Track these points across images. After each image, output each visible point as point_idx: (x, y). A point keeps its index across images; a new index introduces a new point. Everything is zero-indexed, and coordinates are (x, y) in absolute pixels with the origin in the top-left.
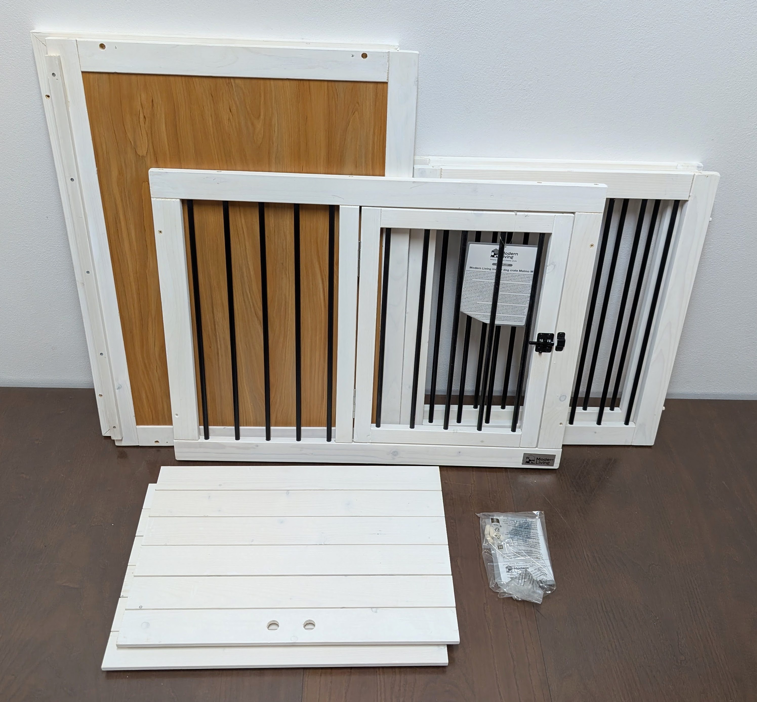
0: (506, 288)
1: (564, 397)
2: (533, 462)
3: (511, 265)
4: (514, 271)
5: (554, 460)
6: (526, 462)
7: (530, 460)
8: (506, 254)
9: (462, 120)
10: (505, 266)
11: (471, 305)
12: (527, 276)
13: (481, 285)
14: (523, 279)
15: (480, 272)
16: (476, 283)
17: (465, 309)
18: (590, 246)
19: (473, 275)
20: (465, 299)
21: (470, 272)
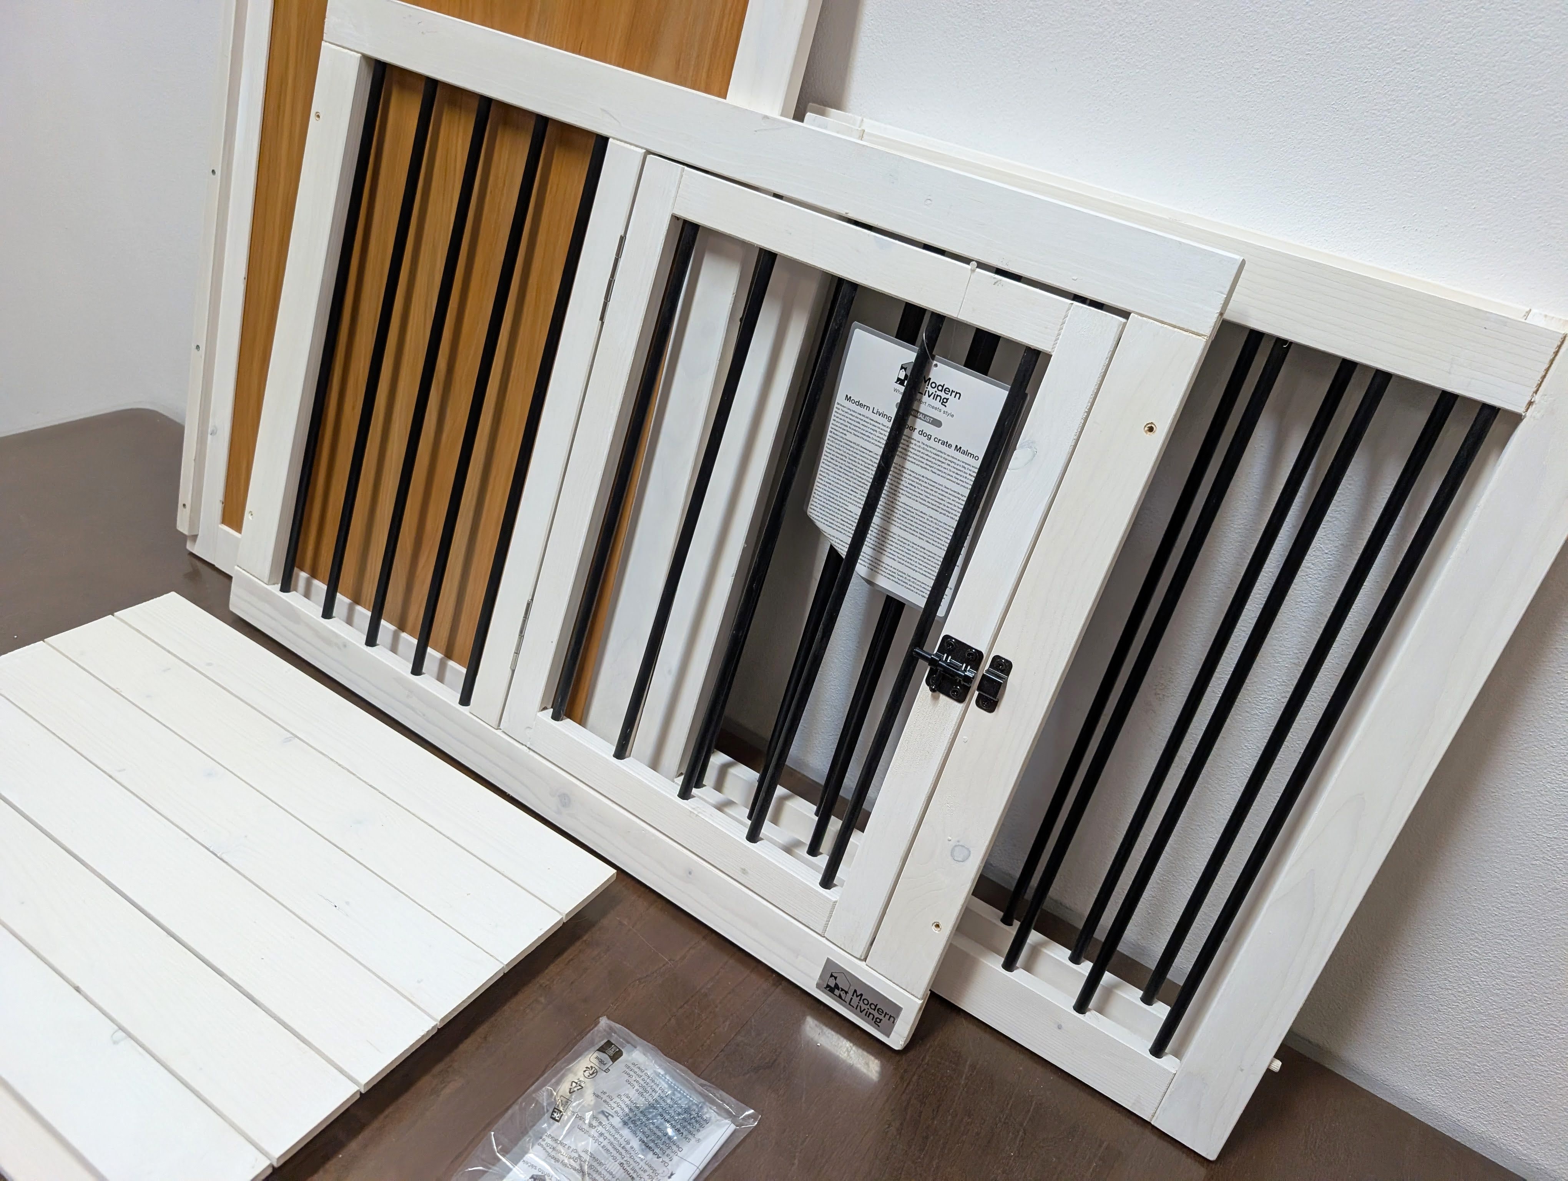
0: (916, 489)
1: (966, 852)
2: (843, 995)
3: (937, 423)
4: (943, 443)
5: (894, 1019)
6: (828, 986)
7: (836, 985)
8: (933, 385)
9: (962, 38)
10: (926, 421)
11: (834, 509)
12: (970, 470)
13: (864, 459)
14: (961, 476)
15: (867, 418)
16: (852, 449)
17: (821, 516)
18: (1146, 429)
19: (850, 421)
20: (824, 485)
21: (843, 411)
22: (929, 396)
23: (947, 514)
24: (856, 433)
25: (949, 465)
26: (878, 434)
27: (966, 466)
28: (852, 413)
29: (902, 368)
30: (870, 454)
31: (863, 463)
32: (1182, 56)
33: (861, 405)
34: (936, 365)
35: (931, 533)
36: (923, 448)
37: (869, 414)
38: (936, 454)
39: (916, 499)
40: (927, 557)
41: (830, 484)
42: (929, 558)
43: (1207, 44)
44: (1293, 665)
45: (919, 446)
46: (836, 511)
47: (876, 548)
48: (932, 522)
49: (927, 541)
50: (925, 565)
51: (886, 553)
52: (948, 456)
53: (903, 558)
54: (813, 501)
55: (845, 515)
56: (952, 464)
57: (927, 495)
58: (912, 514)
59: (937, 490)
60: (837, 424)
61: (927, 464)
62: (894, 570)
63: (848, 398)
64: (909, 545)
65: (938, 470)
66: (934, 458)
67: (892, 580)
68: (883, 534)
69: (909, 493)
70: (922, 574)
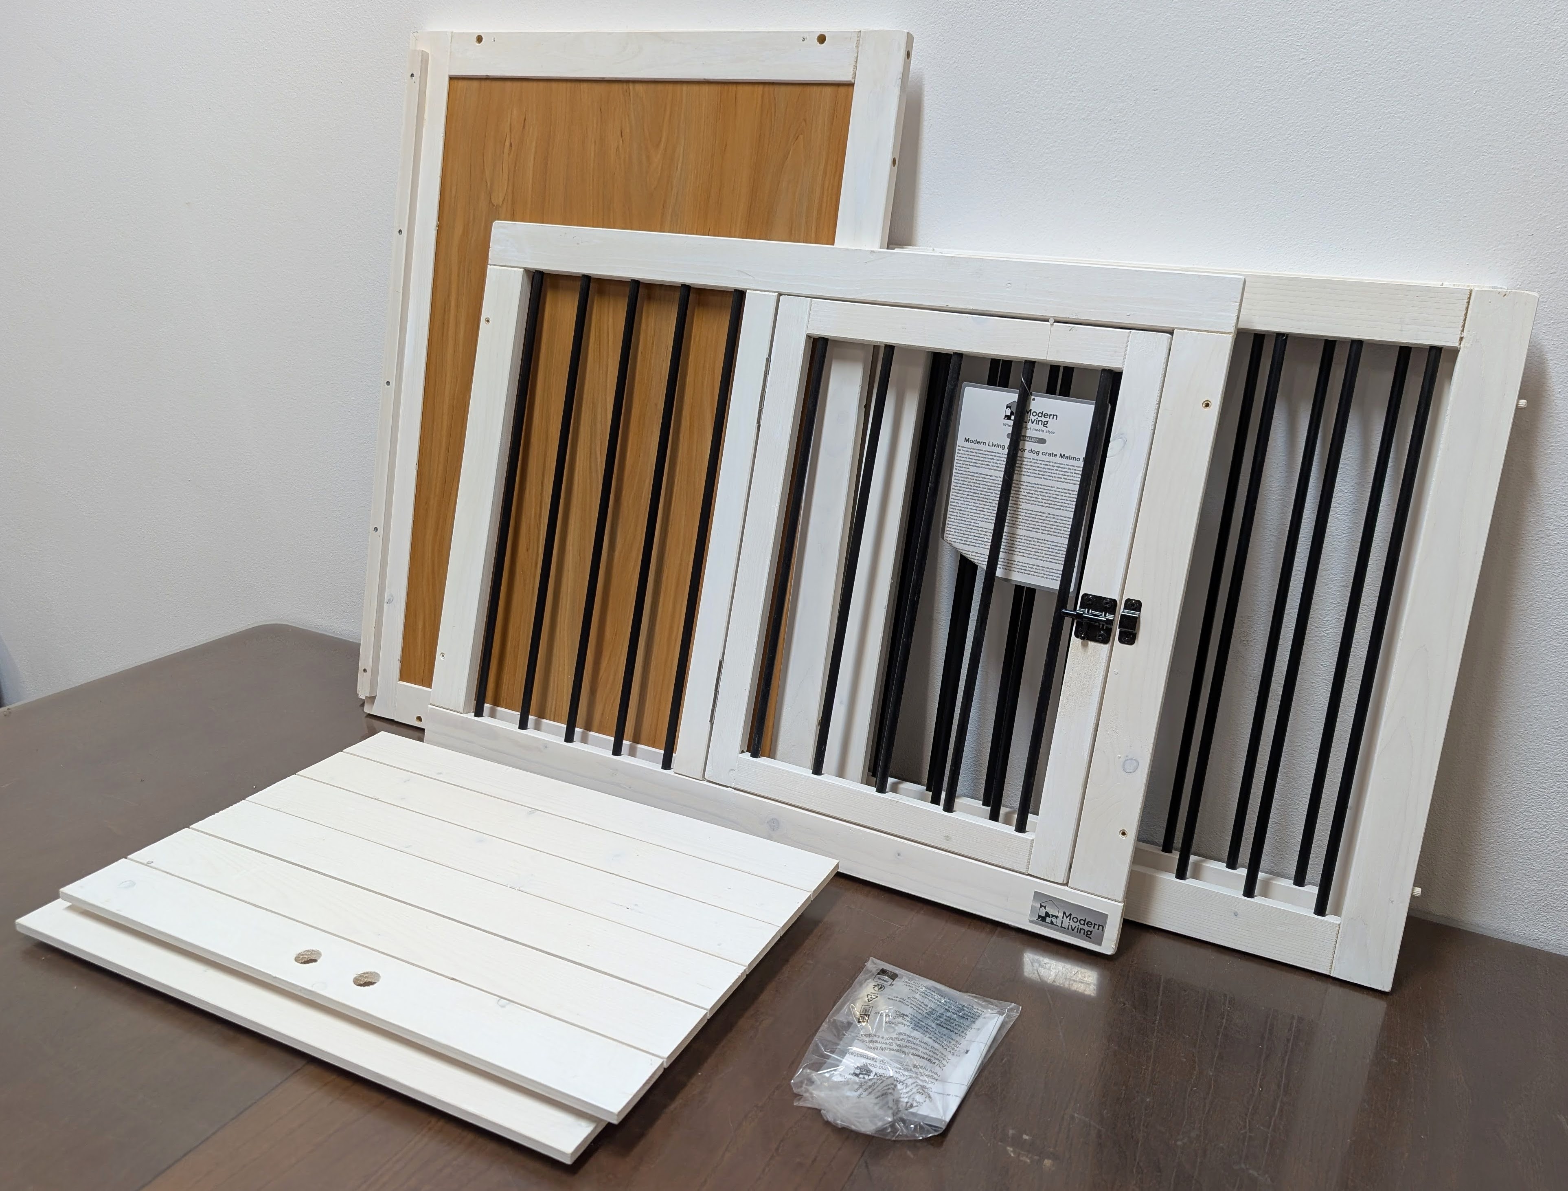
0: (1034, 496)
1: (1135, 763)
2: (1054, 920)
3: (1042, 441)
4: (1050, 454)
6: (1039, 917)
7: (1047, 914)
8: (1034, 414)
9: (999, 182)
10: (1033, 442)
11: (967, 530)
12: (1075, 470)
13: (986, 483)
14: (1068, 476)
15: (985, 451)
16: (976, 478)
17: (957, 537)
18: (1204, 405)
19: (971, 457)
20: (956, 512)
21: (964, 451)
22: (1033, 423)
23: (1062, 508)
24: (977, 465)
25: (1057, 470)
26: (995, 461)
27: (1071, 468)
28: (972, 450)
29: (1007, 407)
30: (992, 478)
31: (986, 487)
32: (1163, 166)
33: (978, 443)
34: (1034, 399)
35: (1051, 527)
36: (1034, 463)
37: (986, 448)
38: (1045, 465)
39: (1034, 503)
40: (1051, 547)
41: (961, 510)
42: (1053, 547)
43: (1178, 156)
44: (1343, 588)
45: (1031, 462)
46: (969, 530)
47: (1007, 551)
48: (1050, 517)
49: (1049, 534)
50: (1050, 553)
51: (1016, 553)
52: (1055, 463)
53: (1031, 553)
54: (948, 527)
55: (977, 532)
56: (1060, 469)
57: (1043, 497)
58: (1033, 516)
59: (1050, 492)
60: (960, 462)
61: (1039, 474)
62: (1025, 565)
63: (966, 440)
64: (1034, 541)
65: (1049, 476)
66: (1044, 468)
67: (1025, 573)
68: (1012, 539)
69: (1028, 500)
70: (1049, 561)
